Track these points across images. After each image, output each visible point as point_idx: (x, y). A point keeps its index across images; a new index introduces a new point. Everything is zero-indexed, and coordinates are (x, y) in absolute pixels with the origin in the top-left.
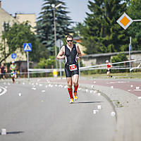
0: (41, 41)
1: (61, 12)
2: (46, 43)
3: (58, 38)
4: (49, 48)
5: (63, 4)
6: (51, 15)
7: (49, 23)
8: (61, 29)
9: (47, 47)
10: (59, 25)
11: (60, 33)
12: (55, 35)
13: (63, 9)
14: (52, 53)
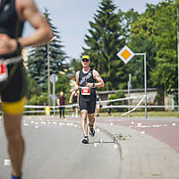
0: (32, 77)
1: (55, 46)
2: (37, 79)
3: (51, 73)
4: (41, 85)
5: (58, 37)
6: (44, 49)
7: (42, 58)
8: (55, 64)
9: (39, 83)
10: (52, 60)
11: (54, 68)
12: (49, 70)
13: (57, 43)
14: (44, 90)
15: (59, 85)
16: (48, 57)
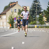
2: (33, 16)
3: (37, 15)
5: (39, 3)
7: (34, 9)
8: (38, 12)
9: (33, 18)
10: (38, 10)
11: (38, 13)
12: (36, 14)
13: (39, 5)
14: (35, 20)
15: (39, 18)
16: (36, 9)
